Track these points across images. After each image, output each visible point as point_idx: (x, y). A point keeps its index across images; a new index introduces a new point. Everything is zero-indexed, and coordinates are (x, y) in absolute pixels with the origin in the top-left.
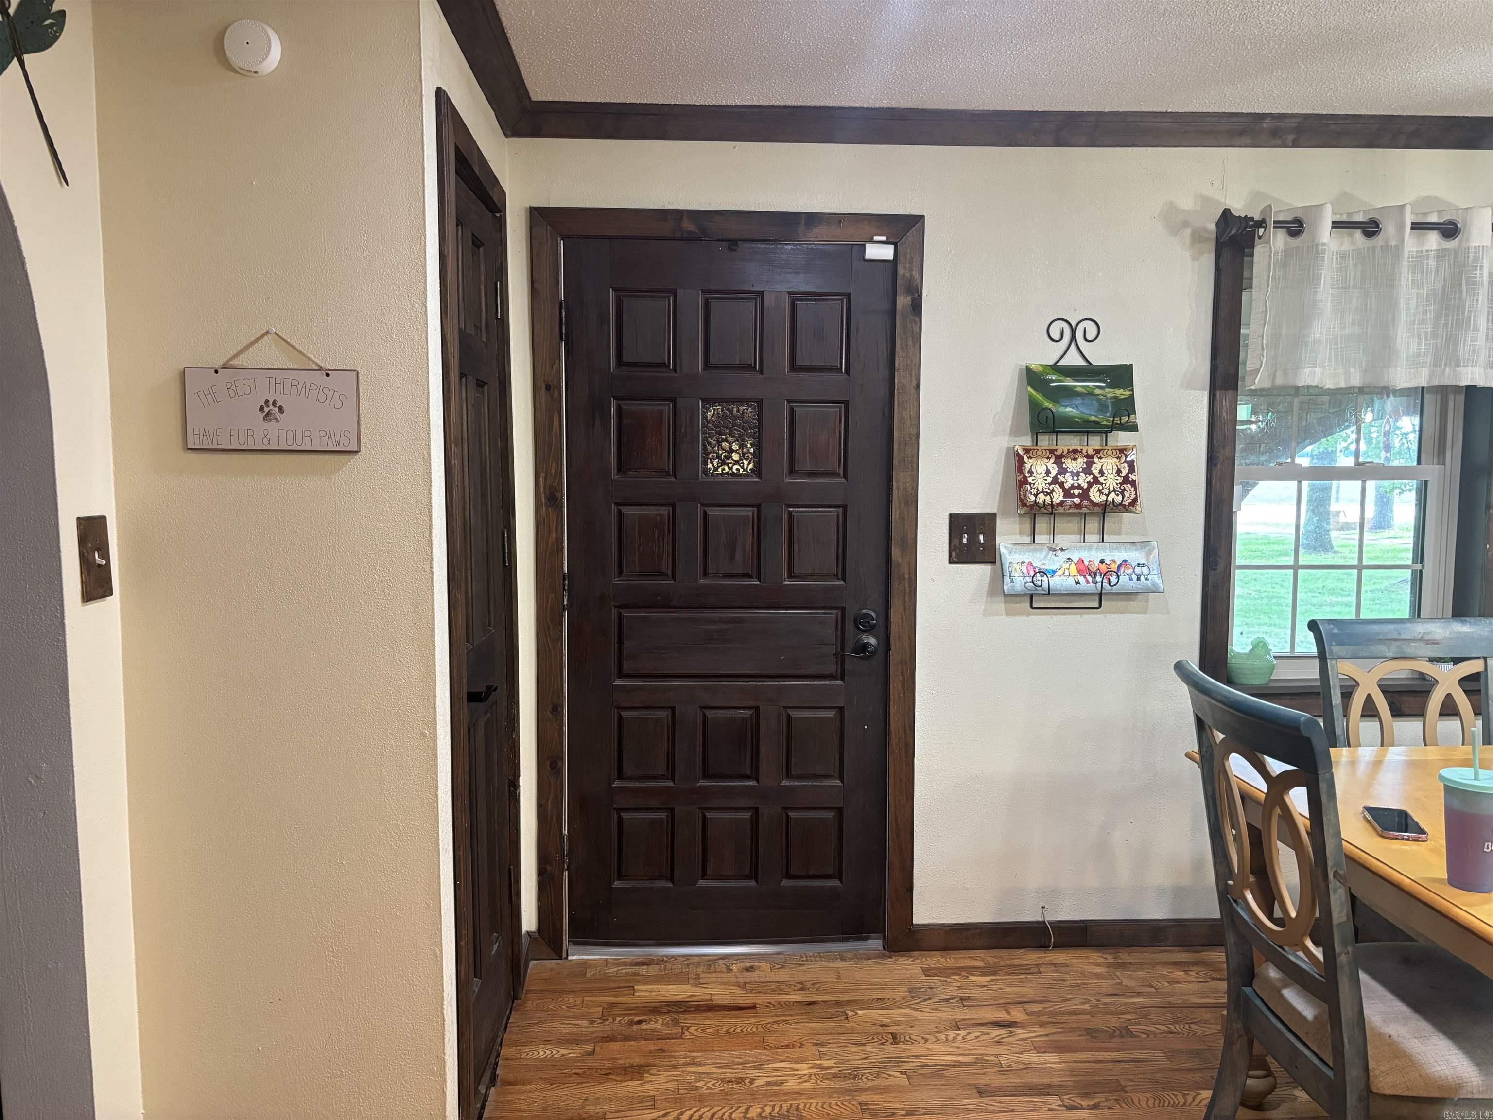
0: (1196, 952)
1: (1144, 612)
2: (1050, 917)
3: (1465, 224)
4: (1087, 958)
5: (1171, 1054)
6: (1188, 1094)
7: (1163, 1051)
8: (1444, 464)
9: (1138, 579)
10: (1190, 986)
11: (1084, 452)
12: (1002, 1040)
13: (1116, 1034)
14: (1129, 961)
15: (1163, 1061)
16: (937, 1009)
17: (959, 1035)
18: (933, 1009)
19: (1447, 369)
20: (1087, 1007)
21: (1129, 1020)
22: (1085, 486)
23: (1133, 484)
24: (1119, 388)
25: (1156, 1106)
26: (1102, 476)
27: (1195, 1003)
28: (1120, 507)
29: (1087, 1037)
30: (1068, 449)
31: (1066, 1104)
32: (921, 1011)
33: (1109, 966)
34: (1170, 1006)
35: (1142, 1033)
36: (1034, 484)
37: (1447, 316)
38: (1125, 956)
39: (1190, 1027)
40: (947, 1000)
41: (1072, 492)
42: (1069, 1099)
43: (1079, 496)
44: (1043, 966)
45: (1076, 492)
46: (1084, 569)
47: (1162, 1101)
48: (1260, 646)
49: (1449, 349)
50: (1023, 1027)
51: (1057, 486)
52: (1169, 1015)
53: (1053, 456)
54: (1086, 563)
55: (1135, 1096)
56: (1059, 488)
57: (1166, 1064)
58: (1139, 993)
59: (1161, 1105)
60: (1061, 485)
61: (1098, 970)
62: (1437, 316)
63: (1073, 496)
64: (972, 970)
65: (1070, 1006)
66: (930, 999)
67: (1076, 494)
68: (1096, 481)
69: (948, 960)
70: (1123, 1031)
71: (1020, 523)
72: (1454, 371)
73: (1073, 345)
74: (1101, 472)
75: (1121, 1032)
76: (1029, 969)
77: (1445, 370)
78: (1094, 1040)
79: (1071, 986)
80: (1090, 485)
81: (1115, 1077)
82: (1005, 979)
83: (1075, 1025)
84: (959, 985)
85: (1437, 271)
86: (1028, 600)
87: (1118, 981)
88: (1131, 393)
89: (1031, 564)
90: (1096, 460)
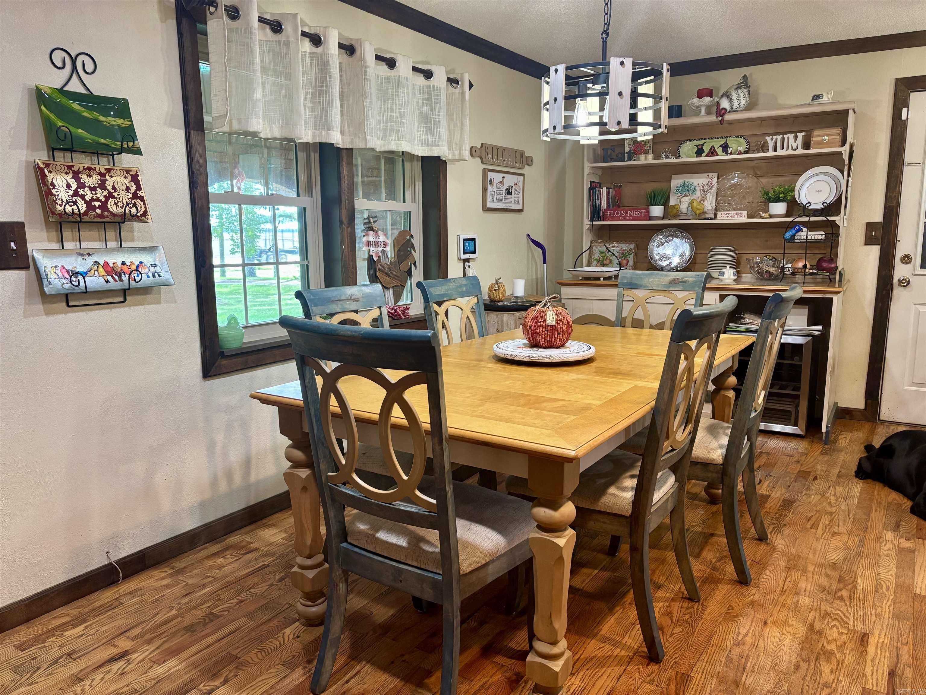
0: (221, 542)
1: (158, 302)
2: (115, 557)
3: (325, 37)
4: (152, 577)
5: (250, 616)
6: (278, 637)
7: (245, 616)
8: (312, 197)
9: (154, 276)
10: (233, 565)
11: (97, 170)
12: (125, 670)
13: (207, 621)
14: (183, 566)
15: (249, 623)
16: (51, 674)
17: (85, 685)
18: (47, 676)
19: (323, 132)
20: (174, 612)
21: (209, 607)
22: (103, 199)
23: (142, 199)
24: (120, 118)
25: (265, 656)
26: (115, 191)
27: (243, 575)
28: (135, 217)
29: (188, 634)
30: (84, 167)
31: (204, 691)
32: (37, 683)
33: (171, 576)
34: (228, 585)
35: (224, 611)
36: (58, 195)
37: (319, 97)
38: (179, 564)
39: (250, 592)
40: (56, 662)
41: (93, 204)
42: (204, 686)
43: (99, 207)
44: (121, 598)
45: (97, 204)
46: (110, 270)
47: (266, 651)
48: (232, 320)
49: (322, 119)
50: (135, 652)
51: (79, 198)
52: (232, 590)
53: (71, 172)
54: (111, 265)
55: (247, 658)
56: (81, 200)
57: (251, 624)
58: (203, 585)
59: (267, 654)
60: (83, 197)
61: (165, 582)
62: (314, 97)
63: (94, 208)
64: (63, 627)
65: (160, 618)
66: (38, 668)
67: (97, 206)
68: (110, 196)
69: (35, 628)
70: (211, 616)
71: (47, 232)
72: (327, 133)
73: (75, 76)
74: (114, 188)
75: (209, 618)
76: (111, 605)
77: (321, 132)
78: (195, 633)
79: (153, 602)
80: (107, 198)
81: (224, 653)
82: (96, 622)
83: (174, 629)
84: (58, 644)
85: (311, 67)
86: (64, 299)
87: (184, 583)
88: (131, 123)
89: (64, 268)
90: (108, 177)
